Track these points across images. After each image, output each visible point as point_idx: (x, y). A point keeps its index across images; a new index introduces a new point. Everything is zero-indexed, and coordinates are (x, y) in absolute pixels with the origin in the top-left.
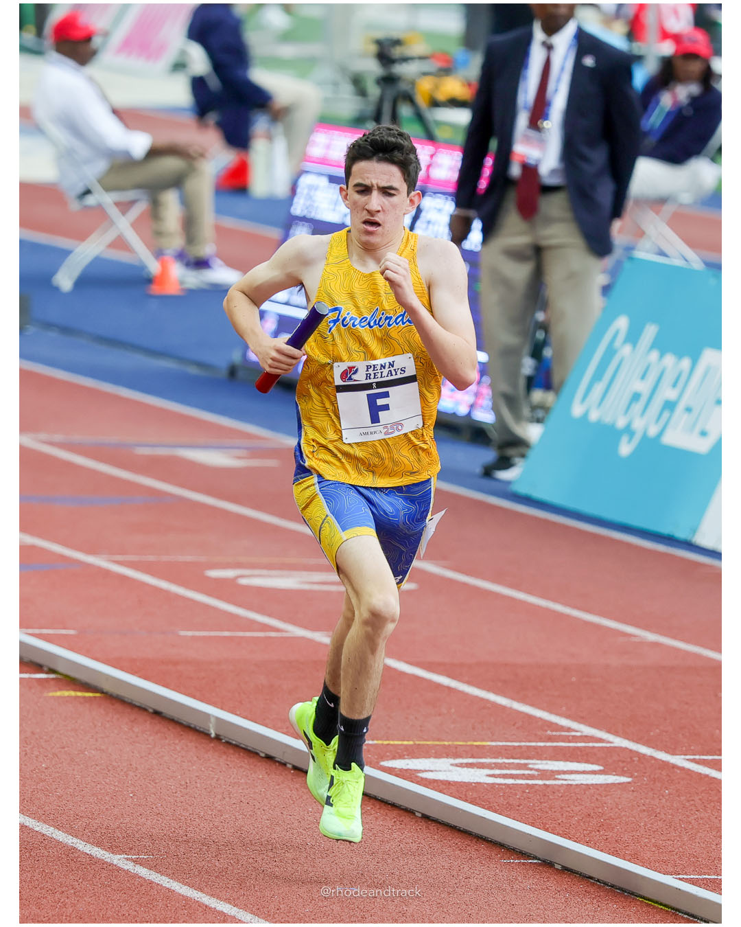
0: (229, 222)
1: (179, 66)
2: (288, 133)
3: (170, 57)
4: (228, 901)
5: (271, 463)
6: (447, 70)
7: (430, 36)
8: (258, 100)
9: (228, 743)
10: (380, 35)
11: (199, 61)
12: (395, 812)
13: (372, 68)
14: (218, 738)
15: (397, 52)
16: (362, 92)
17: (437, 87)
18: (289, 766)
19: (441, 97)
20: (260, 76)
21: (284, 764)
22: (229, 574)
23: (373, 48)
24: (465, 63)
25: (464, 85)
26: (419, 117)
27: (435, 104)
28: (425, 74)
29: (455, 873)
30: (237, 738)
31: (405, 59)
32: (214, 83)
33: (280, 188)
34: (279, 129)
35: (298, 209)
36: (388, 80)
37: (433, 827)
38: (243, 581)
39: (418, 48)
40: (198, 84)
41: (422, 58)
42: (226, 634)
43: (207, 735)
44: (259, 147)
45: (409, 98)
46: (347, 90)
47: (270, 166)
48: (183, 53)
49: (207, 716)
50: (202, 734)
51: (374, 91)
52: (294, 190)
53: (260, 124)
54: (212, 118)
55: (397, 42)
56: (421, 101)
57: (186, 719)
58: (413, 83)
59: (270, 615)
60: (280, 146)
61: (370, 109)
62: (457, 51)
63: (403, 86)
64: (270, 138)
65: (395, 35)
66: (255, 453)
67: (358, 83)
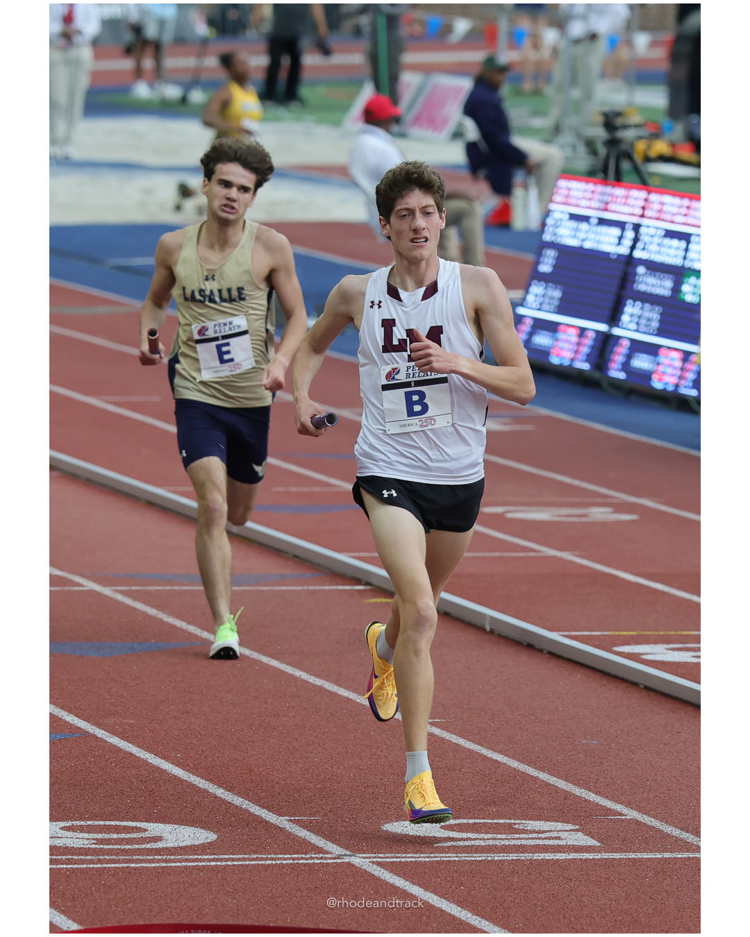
0: (496, 250)
1: (457, 135)
2: (539, 184)
3: (451, 127)
4: (500, 752)
5: (529, 427)
6: (656, 135)
7: (643, 109)
8: (519, 159)
9: (499, 636)
10: (606, 109)
11: (472, 131)
12: (624, 685)
13: (600, 133)
14: (492, 632)
15: (619, 121)
16: (593, 152)
17: (649, 147)
18: (545, 652)
19: (653, 153)
20: (520, 142)
21: (541, 651)
22: (499, 510)
23: (600, 119)
24: (671, 129)
25: (668, 146)
26: (637, 170)
27: (648, 159)
28: (640, 138)
29: (669, 729)
30: (505, 632)
31: (625, 127)
32: (483, 146)
33: (534, 224)
34: (532, 181)
35: (547, 237)
36: (612, 143)
37: (652, 695)
38: (510, 515)
39: (635, 119)
40: (471, 148)
41: (637, 126)
42: (497, 554)
43: (483, 630)
44: (518, 192)
45: (629, 156)
46: (582, 149)
47: (526, 206)
48: (460, 125)
49: (483, 615)
50: (481, 629)
51: (602, 151)
52: (544, 225)
53: (519, 177)
54: (482, 173)
55: (618, 114)
56: (638, 158)
57: (467, 618)
58: (632, 145)
59: (530, 540)
60: (533, 193)
61: (600, 164)
62: (665, 122)
63: (624, 147)
64: (526, 187)
65: (617, 109)
66: (517, 420)
67: (590, 144)
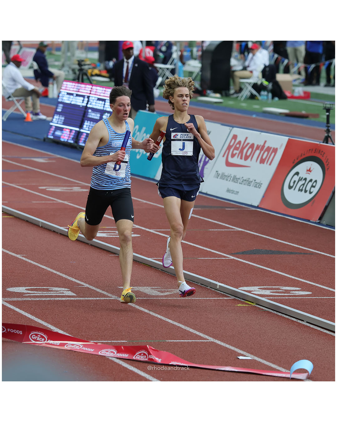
0: (43, 104)
1: (31, 67)
2: (57, 83)
3: (29, 65)
4: (44, 265)
5: (54, 161)
6: (95, 68)
7: (91, 59)
8: (51, 75)
9: (44, 228)
10: (79, 59)
11: (36, 66)
12: (84, 244)
13: (77, 67)
14: (42, 227)
15: (83, 63)
16: (75, 73)
17: (93, 71)
18: (59, 233)
19: (94, 73)
20: (51, 69)
21: (58, 233)
22: (44, 188)
23: (77, 62)
24: (100, 66)
25: (98, 71)
26: (88, 79)
27: (92, 75)
28: (90, 68)
29: (98, 258)
30: (46, 227)
31: (85, 65)
32: (39, 71)
33: (56, 96)
34: (55, 82)
35: (60, 100)
36: (81, 70)
37: (93, 247)
38: (47, 189)
39: (88, 62)
40: (35, 71)
41: (88, 65)
42: (44, 202)
43: (39, 226)
44: (50, 86)
45: (86, 75)
46: (71, 72)
47: (53, 90)
48: (32, 64)
49: (39, 222)
50: (38, 226)
51: (77, 73)
52: (59, 96)
53: (51, 81)
54: (39, 80)
55: (83, 61)
56: (89, 75)
57: (34, 222)
58: (87, 71)
59: (54, 197)
60: (55, 86)
61: (77, 77)
62: (98, 63)
63: (84, 71)
64: (53, 84)
65: (82, 59)
66: (50, 159)
67: (73, 70)
